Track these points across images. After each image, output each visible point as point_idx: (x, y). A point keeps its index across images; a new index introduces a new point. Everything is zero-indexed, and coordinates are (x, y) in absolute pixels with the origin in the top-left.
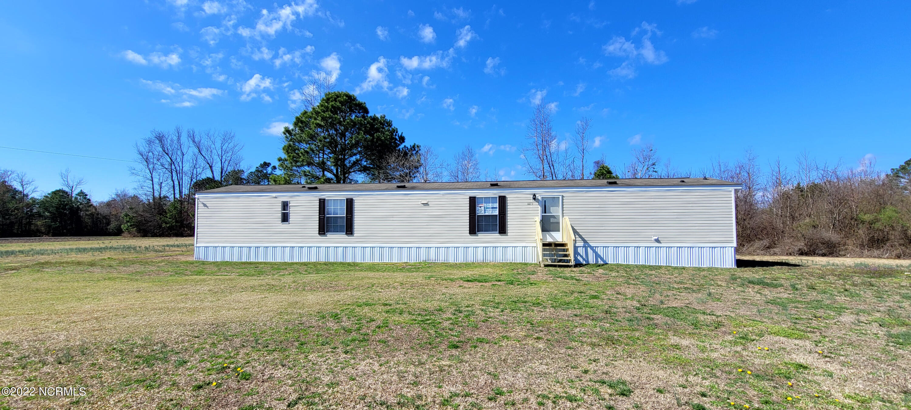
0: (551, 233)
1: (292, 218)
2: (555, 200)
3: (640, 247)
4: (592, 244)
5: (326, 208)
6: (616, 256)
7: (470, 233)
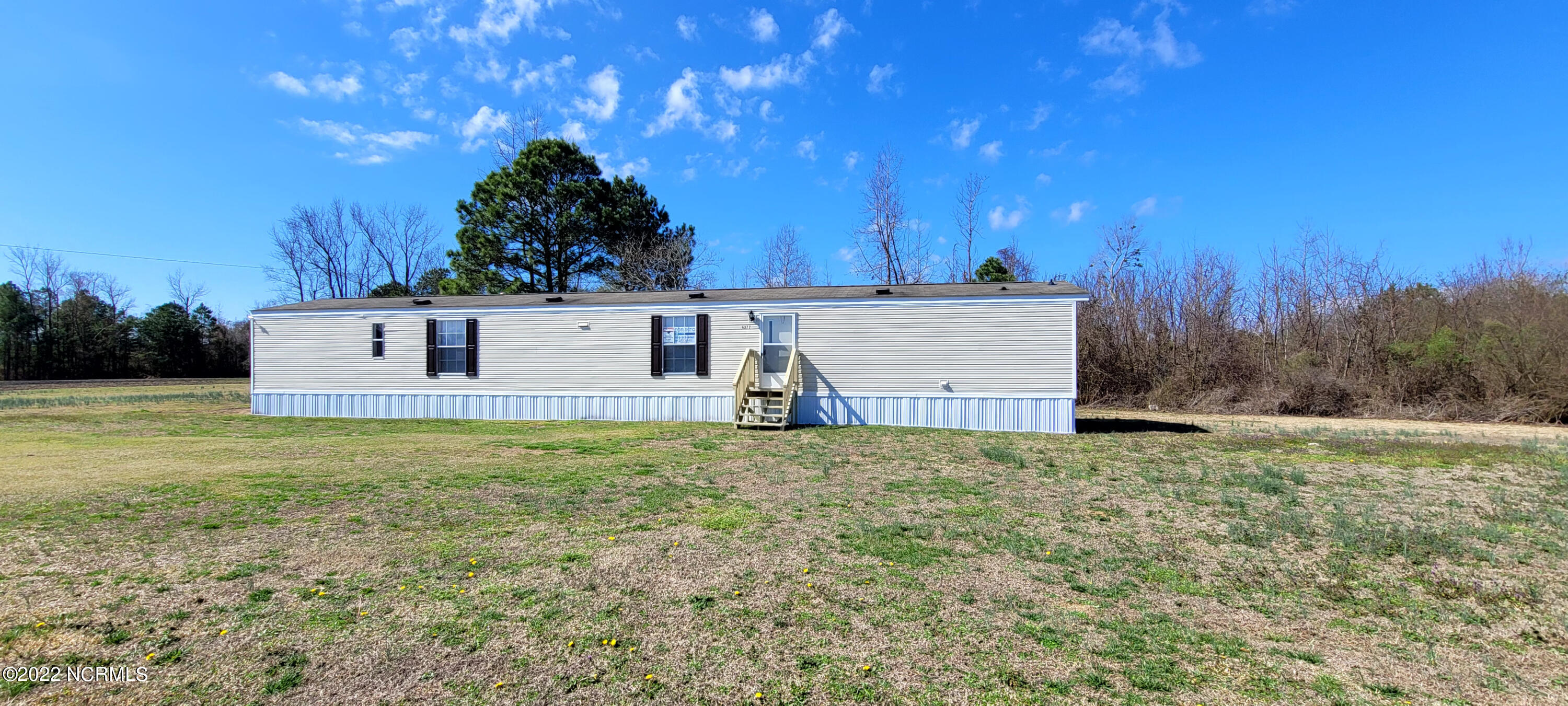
0: (778, 374)
1: (388, 349)
2: (785, 319)
3: (919, 398)
4: (843, 394)
5: (439, 333)
6: (880, 413)
7: (652, 375)
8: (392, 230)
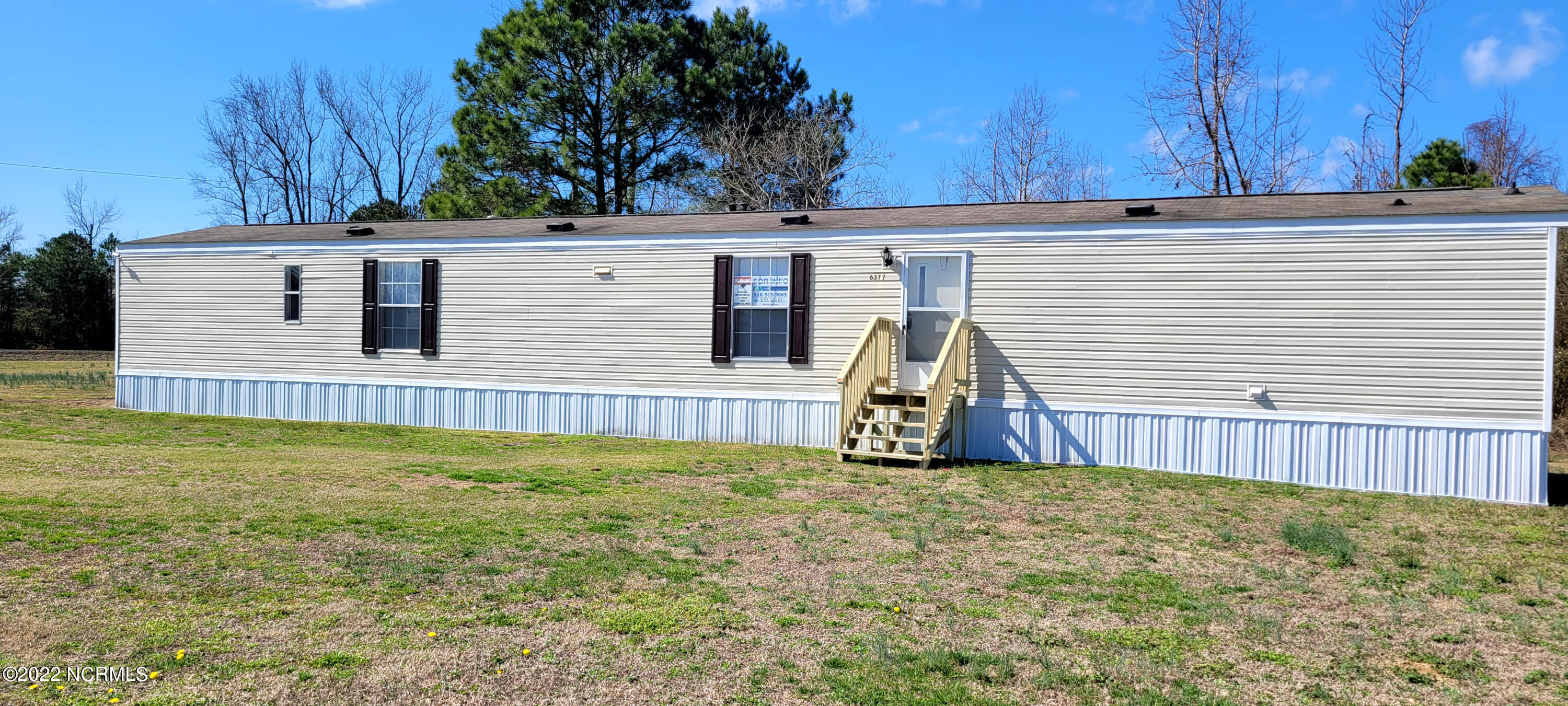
0: (932, 365)
1: (306, 311)
2: (948, 262)
3: (1203, 419)
4: (1053, 405)
5: (381, 283)
6: (1125, 442)
7: (714, 360)
8: (379, 115)
